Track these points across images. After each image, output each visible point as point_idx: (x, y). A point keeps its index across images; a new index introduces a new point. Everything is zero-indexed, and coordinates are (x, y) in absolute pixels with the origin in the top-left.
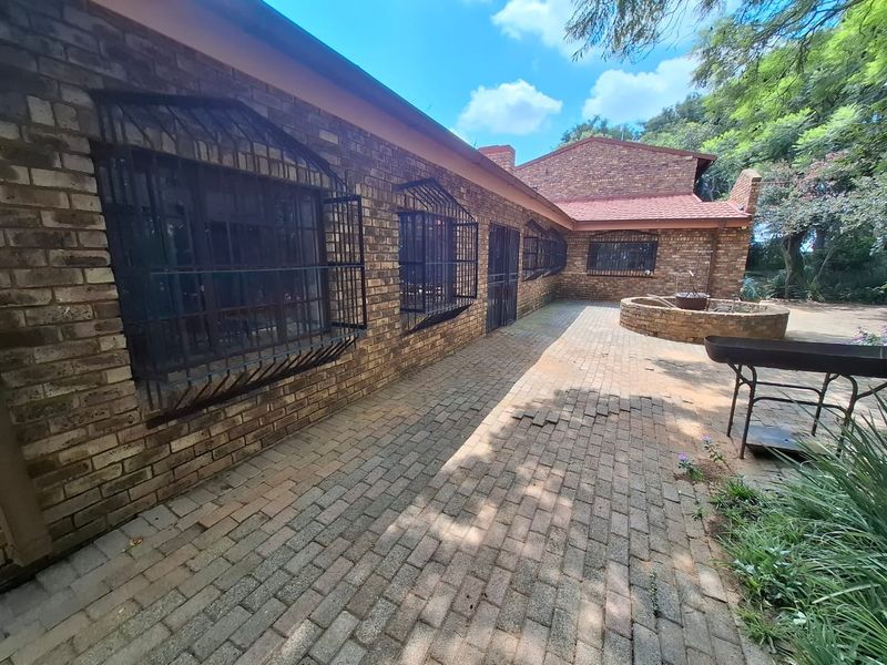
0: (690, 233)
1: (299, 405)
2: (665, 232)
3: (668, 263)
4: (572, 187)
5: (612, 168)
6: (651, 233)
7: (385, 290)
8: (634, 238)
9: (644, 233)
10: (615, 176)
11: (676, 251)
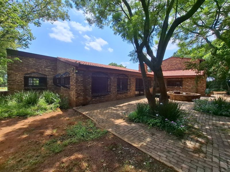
0: (190, 78)
1: (103, 99)
2: (184, 78)
3: (186, 85)
4: (168, 68)
5: (177, 63)
6: (181, 78)
7: (115, 88)
8: (177, 79)
9: (179, 78)
10: (178, 65)
11: (187, 82)
